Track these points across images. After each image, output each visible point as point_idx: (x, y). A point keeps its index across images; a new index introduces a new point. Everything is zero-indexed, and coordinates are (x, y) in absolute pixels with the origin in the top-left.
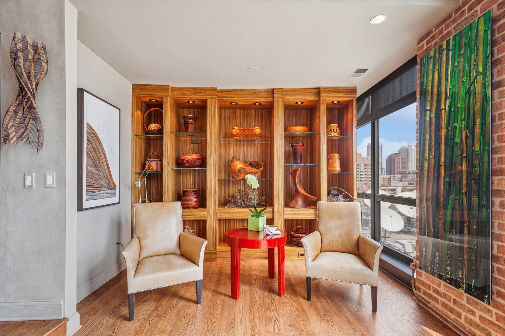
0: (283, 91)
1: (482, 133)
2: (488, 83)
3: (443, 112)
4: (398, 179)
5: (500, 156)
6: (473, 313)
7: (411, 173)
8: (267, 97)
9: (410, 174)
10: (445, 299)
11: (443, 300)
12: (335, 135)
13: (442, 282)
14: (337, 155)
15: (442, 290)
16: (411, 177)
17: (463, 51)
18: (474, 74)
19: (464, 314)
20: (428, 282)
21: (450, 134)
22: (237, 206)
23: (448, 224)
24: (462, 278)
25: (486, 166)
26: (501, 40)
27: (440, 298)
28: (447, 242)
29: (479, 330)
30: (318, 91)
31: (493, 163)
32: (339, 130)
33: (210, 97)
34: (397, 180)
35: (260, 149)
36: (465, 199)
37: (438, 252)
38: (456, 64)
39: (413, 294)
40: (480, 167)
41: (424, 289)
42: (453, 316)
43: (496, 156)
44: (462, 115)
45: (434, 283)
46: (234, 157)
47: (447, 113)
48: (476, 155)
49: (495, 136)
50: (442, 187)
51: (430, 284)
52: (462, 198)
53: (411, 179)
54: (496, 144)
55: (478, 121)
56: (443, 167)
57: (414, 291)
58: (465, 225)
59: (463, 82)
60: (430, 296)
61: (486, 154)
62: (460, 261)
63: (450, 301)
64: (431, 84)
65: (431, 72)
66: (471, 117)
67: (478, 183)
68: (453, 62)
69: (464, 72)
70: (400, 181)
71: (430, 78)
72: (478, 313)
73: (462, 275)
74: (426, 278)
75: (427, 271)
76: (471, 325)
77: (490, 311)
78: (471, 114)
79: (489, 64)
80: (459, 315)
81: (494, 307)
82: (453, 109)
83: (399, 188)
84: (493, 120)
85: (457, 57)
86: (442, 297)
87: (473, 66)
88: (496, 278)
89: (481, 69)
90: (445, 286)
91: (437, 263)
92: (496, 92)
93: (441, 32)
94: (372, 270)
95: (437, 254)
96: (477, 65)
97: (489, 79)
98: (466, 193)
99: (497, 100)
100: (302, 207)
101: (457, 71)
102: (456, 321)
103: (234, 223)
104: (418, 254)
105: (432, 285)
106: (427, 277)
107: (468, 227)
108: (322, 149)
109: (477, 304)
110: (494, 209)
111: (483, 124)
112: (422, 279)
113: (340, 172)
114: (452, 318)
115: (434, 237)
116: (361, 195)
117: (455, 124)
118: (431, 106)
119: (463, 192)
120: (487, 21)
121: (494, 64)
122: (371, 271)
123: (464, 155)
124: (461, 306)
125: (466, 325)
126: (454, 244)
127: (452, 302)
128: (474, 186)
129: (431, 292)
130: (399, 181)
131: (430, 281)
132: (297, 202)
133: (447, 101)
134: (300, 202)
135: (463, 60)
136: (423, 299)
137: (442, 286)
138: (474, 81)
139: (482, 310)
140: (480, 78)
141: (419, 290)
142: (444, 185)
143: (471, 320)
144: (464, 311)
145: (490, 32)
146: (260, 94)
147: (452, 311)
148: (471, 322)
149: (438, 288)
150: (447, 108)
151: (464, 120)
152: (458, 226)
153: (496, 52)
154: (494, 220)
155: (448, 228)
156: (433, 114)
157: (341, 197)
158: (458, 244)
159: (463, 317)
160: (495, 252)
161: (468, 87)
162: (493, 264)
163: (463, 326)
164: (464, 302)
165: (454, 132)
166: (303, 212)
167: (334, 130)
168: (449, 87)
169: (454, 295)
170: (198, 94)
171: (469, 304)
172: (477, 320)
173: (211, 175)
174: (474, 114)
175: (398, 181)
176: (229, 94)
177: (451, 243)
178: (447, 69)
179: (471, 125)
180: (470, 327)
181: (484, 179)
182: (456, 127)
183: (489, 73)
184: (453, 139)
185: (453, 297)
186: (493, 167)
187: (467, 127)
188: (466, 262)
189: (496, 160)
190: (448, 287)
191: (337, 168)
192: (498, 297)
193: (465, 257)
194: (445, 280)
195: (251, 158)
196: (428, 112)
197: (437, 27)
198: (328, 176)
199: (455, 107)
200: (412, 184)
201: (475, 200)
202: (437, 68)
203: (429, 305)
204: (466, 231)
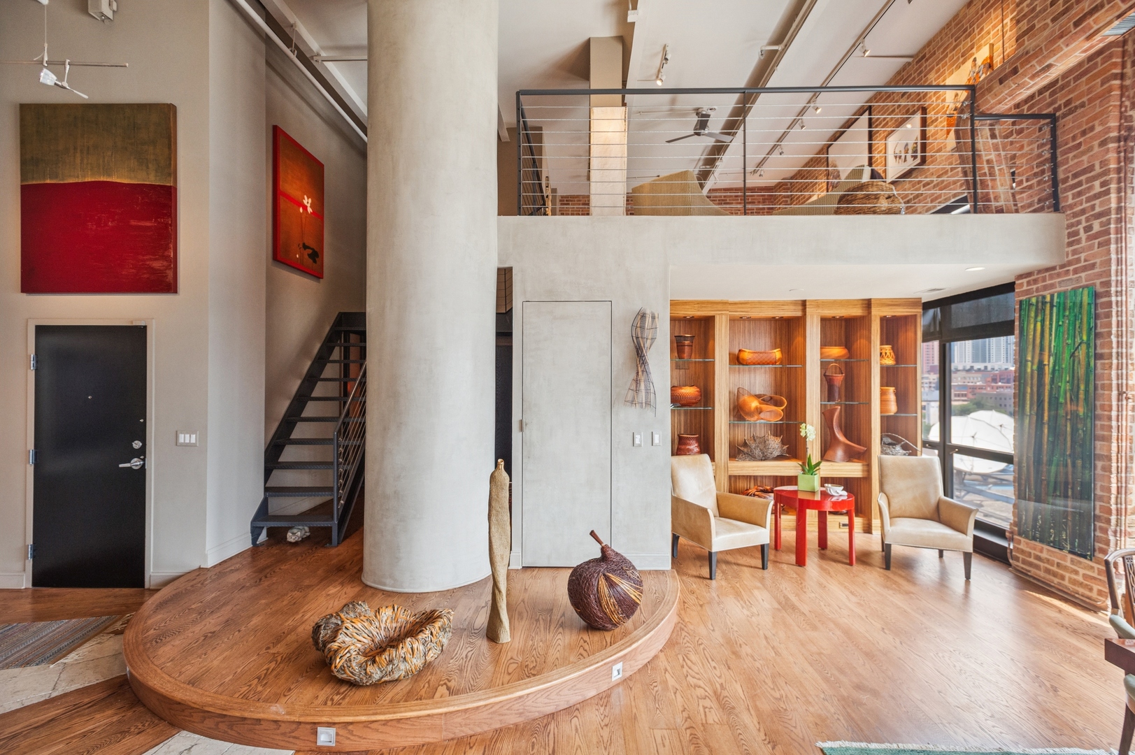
0: (819, 304)
1: (1085, 399)
2: (1092, 353)
3: (1046, 367)
4: (930, 383)
5: (1103, 423)
6: (1076, 573)
7: (959, 371)
8: (795, 310)
9: (958, 373)
10: (1048, 564)
11: (1046, 565)
12: (889, 362)
13: (1045, 547)
14: (892, 389)
15: (1044, 555)
16: (961, 378)
17: (1067, 313)
18: (1078, 340)
19: (1067, 575)
20: (1028, 550)
21: (1054, 393)
22: (753, 458)
23: (1052, 484)
24: (1066, 540)
25: (1089, 432)
26: (1103, 316)
27: (1042, 564)
28: (1050, 507)
29: (1082, 587)
30: (868, 304)
31: (1096, 429)
32: (892, 354)
33: (720, 312)
34: (928, 385)
35: (773, 378)
36: (1069, 461)
37: (1040, 515)
38: (1061, 323)
39: (1010, 565)
40: (1083, 431)
41: (1024, 557)
42: (1056, 580)
43: (1098, 423)
44: (1066, 377)
45: (1035, 549)
46: (741, 391)
47: (1051, 370)
48: (1081, 419)
49: (1098, 403)
50: (1046, 447)
51: (1030, 551)
52: (1066, 460)
53: (960, 384)
54: (1099, 412)
55: (1082, 387)
56: (1046, 426)
57: (1011, 561)
58: (1070, 487)
59: (1067, 344)
60: (1031, 564)
61: (1089, 420)
62: (1064, 522)
63: (1053, 565)
64: (1032, 333)
65: (1032, 321)
66: (1076, 382)
67: (1082, 446)
68: (1058, 321)
69: (1068, 334)
70: (934, 387)
71: (1032, 326)
72: (1082, 571)
73: (1066, 536)
74: (1026, 546)
75: (1027, 537)
76: (1074, 584)
77: (1092, 568)
78: (1076, 378)
79: (1092, 336)
80: (1063, 578)
81: (1096, 563)
82: (1057, 368)
83: (933, 404)
84: (1095, 388)
85: (1061, 317)
86: (1044, 563)
87: (1077, 332)
88: (1098, 536)
89: (1085, 338)
90: (1048, 550)
91: (1040, 527)
92: (1099, 362)
93: (1044, 279)
94: (966, 534)
95: (1040, 517)
96: (1081, 333)
97: (1092, 350)
98: (1070, 455)
99: (1099, 371)
100: (844, 461)
101: (1061, 330)
102: (1059, 584)
103: (735, 482)
104: (1016, 520)
105: (1033, 552)
106: (1027, 544)
107: (1072, 489)
108: (874, 381)
109: (1080, 563)
110: (1096, 472)
111: (1087, 391)
112: (1021, 547)
113: (897, 413)
114: (1055, 582)
115: (1035, 501)
116: (929, 445)
117: (1060, 384)
118: (1033, 357)
119: (1068, 453)
120: (1091, 295)
121: (1096, 335)
122: (964, 536)
123: (1069, 417)
124: (1065, 568)
125: (1070, 586)
126: (1058, 508)
127: (1055, 565)
128: (1078, 450)
129: (1032, 560)
130: (933, 389)
131: (1031, 548)
132: (835, 454)
133: (1051, 358)
134: (840, 453)
135: (1067, 321)
136: (1022, 568)
137: (1045, 551)
138: (1078, 347)
139: (1085, 568)
140: (1084, 346)
141: (1017, 559)
142: (1048, 445)
143: (1075, 580)
144: (1067, 572)
145: (1093, 306)
146: (785, 307)
147: (1055, 575)
148: (1074, 582)
149: (1039, 554)
150: (1051, 365)
151: (1068, 382)
152: (1062, 488)
153: (1099, 325)
154: (1096, 482)
155: (1051, 489)
156: (1035, 367)
157: (898, 448)
158: (1062, 508)
159: (1067, 579)
160: (1097, 512)
161: (1072, 351)
162: (1096, 523)
163: (1066, 587)
164: (1068, 564)
165: (1059, 392)
166: (847, 468)
167: (886, 353)
168: (1053, 344)
169: (1057, 558)
170: (703, 309)
171: (1073, 564)
172: (1080, 578)
173: (721, 417)
174: (1078, 380)
175: (930, 387)
176: (743, 308)
177: (1054, 507)
178: (1051, 324)
179: (1075, 390)
180: (1074, 587)
181: (1088, 443)
182: (1060, 387)
183: (1092, 344)
184: (1058, 399)
185: (1056, 560)
186: (1096, 432)
187: (1072, 390)
188: (1070, 523)
189: (1099, 427)
190: (1052, 551)
191: (893, 408)
192: (1100, 553)
193: (1069, 519)
194: (1048, 544)
195: (759, 390)
196: (1029, 364)
197: (1039, 272)
198: (882, 418)
199: (1059, 367)
200: (963, 395)
201: (1079, 462)
202: (1039, 318)
203: (1029, 574)
204: (1070, 493)
